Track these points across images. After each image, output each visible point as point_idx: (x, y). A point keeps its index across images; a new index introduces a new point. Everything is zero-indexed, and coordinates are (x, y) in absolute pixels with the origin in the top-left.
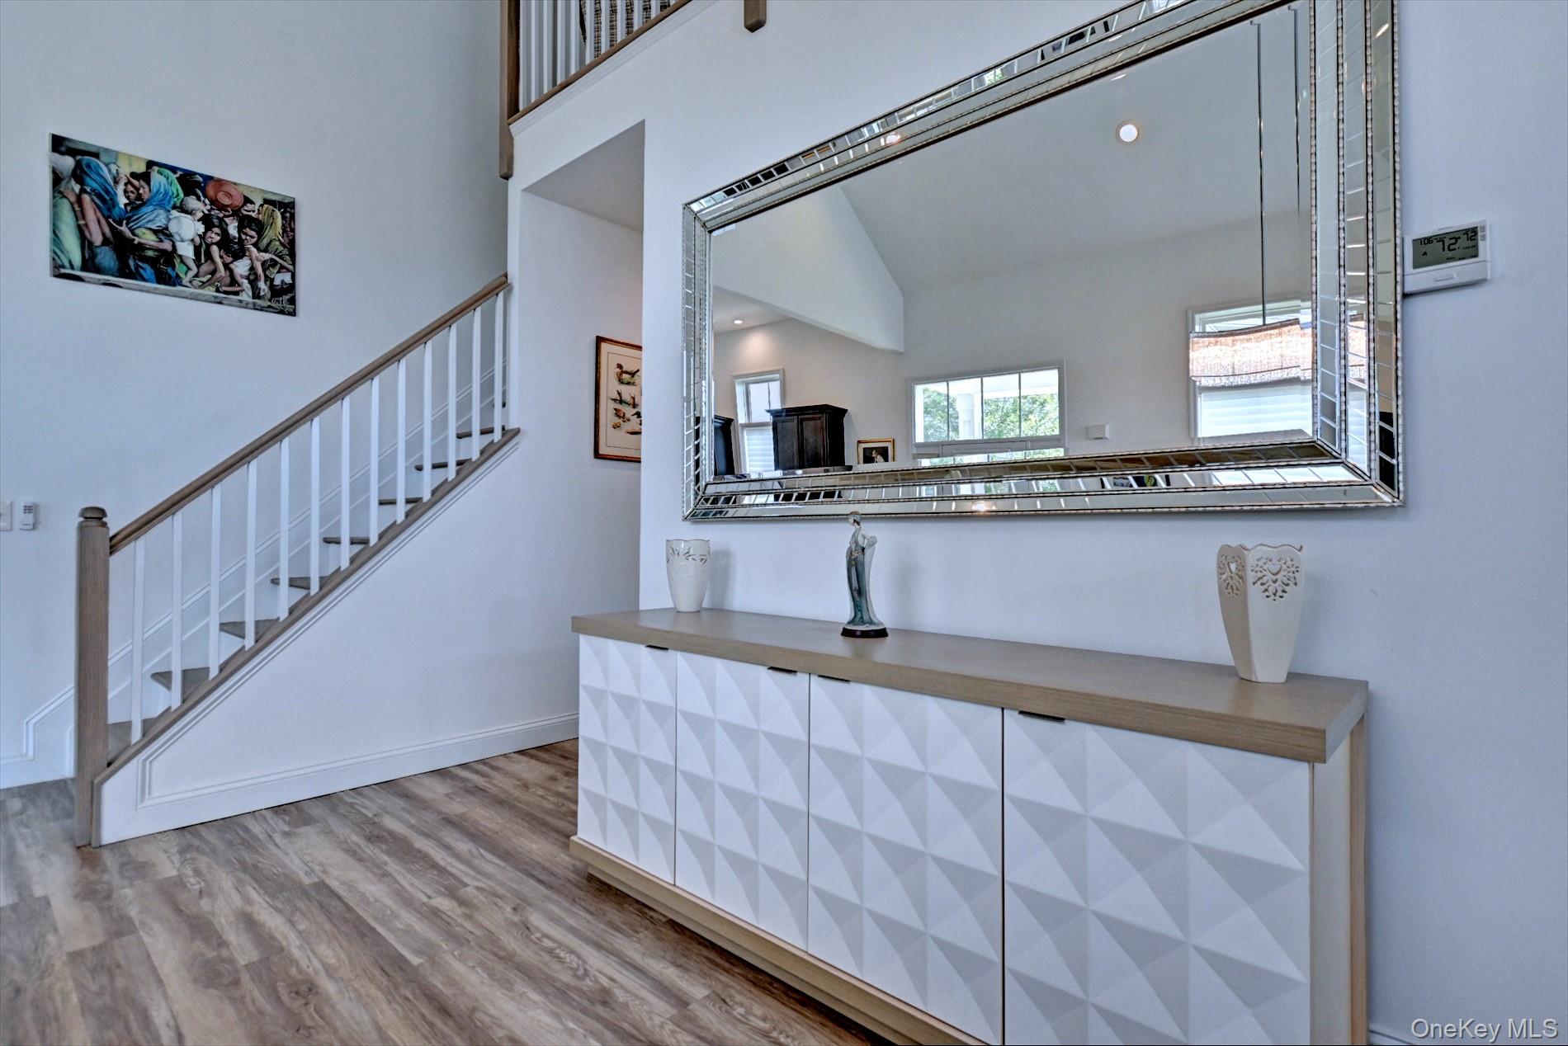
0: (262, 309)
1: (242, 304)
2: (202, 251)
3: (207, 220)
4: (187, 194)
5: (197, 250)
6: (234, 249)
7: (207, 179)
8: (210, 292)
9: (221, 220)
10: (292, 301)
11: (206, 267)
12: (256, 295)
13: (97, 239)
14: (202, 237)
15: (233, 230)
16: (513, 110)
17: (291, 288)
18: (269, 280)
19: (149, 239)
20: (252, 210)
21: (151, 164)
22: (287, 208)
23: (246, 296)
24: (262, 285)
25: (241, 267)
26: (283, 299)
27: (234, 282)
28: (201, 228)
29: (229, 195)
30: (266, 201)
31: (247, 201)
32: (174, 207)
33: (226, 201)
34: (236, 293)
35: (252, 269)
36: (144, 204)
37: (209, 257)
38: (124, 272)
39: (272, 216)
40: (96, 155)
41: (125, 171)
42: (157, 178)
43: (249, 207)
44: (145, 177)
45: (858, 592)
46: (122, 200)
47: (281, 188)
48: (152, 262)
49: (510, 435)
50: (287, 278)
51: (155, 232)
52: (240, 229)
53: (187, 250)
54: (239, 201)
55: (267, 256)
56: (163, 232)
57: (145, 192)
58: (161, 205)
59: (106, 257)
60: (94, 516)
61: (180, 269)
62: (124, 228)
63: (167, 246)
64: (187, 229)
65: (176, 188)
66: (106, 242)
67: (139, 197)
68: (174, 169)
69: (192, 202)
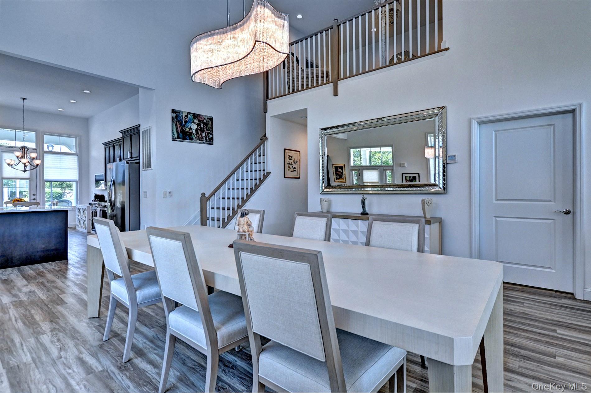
0: (207, 144)
1: (204, 143)
2: (197, 131)
3: (197, 124)
4: (194, 119)
5: (196, 131)
6: (202, 130)
7: (198, 115)
8: (198, 141)
9: (200, 124)
10: (213, 141)
11: (197, 135)
12: (206, 141)
13: (179, 131)
14: (197, 128)
15: (202, 126)
16: (267, 98)
17: (212, 138)
18: (209, 137)
19: (188, 130)
20: (205, 121)
21: (188, 113)
22: (211, 119)
23: (204, 141)
24: (207, 138)
25: (204, 135)
26: (210, 141)
27: (202, 138)
28: (197, 126)
29: (201, 118)
30: (208, 118)
31: (205, 119)
32: (192, 122)
33: (201, 119)
34: (203, 141)
35: (206, 135)
36: (187, 122)
37: (198, 133)
38: (184, 138)
39: (209, 122)
40: (179, 112)
41: (184, 115)
42: (189, 116)
43: (205, 120)
44: (187, 116)
45: (364, 207)
46: (184, 122)
47: (211, 115)
48: (188, 135)
49: (269, 173)
50: (211, 136)
51: (189, 128)
52: (203, 126)
53: (194, 132)
54: (203, 119)
55: (208, 131)
56: (190, 128)
57: (187, 120)
58: (190, 122)
59: (181, 136)
60: (203, 194)
61: (193, 136)
62: (184, 128)
63: (191, 131)
64: (194, 127)
65: (192, 118)
66: (181, 132)
67: (186, 120)
68: (192, 113)
69: (195, 121)
